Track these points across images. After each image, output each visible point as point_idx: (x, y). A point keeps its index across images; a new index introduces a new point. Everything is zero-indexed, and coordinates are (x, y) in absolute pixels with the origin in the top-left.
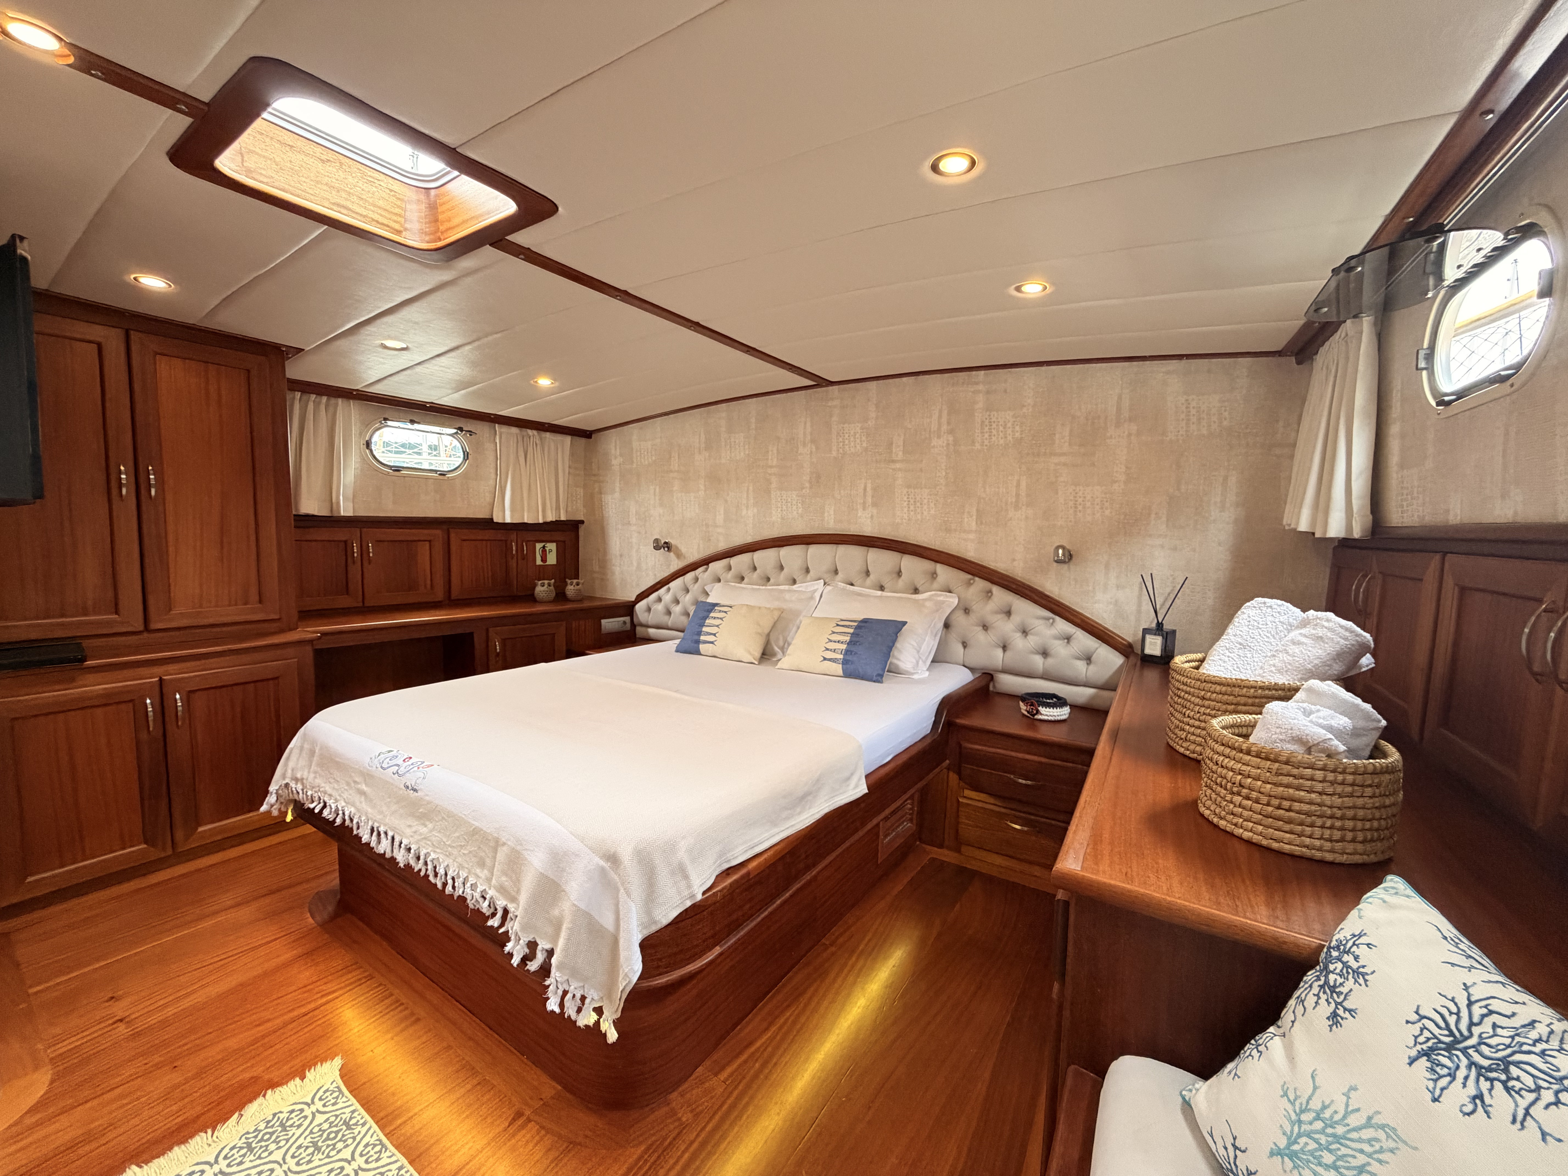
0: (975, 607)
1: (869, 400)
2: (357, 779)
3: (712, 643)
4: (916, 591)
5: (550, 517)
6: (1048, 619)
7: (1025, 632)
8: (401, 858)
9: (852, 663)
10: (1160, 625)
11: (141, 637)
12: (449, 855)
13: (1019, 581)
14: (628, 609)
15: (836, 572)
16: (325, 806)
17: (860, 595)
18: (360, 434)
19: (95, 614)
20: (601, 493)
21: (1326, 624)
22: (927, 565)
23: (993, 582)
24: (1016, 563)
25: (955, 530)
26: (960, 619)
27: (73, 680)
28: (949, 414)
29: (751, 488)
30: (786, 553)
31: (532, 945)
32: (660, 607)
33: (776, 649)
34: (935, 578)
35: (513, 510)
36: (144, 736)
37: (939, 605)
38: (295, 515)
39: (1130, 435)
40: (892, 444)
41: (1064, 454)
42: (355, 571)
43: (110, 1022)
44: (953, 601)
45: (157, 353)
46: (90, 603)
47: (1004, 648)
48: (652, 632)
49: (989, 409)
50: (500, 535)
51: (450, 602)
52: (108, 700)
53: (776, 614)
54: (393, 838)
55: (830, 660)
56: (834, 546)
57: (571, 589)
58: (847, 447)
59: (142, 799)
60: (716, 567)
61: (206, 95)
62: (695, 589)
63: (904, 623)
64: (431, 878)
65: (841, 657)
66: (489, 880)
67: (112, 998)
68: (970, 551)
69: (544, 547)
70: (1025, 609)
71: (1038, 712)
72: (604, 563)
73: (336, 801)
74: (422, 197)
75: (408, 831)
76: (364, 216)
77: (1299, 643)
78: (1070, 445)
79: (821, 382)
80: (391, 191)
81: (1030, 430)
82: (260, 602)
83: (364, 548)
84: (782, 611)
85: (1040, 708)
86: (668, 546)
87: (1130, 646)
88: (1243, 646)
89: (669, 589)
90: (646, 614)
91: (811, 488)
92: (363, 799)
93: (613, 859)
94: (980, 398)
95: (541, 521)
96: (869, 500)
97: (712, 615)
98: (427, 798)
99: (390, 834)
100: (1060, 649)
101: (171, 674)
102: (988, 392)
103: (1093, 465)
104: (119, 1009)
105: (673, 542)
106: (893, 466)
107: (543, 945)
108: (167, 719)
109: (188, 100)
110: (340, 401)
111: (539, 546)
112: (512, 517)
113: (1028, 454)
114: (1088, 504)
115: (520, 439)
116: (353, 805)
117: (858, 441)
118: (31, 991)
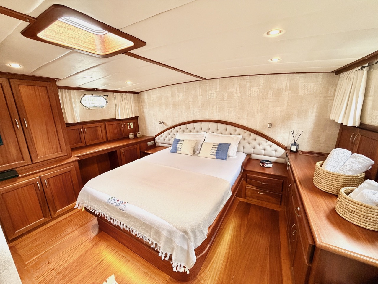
0: (247, 138)
1: (217, 84)
2: (104, 205)
3: (180, 150)
4: (231, 134)
5: (131, 117)
6: (265, 141)
7: (259, 144)
8: (121, 227)
9: (218, 155)
10: (295, 143)
11: (31, 165)
12: (136, 228)
13: (258, 131)
14: (153, 139)
15: (209, 130)
16: (95, 211)
17: (217, 136)
18: (78, 99)
19: (18, 161)
20: (143, 109)
21: (362, 158)
22: (234, 128)
23: (251, 132)
24: (257, 127)
25: (241, 119)
26: (243, 141)
27: (16, 181)
28: (239, 88)
29: (185, 108)
30: (195, 125)
31: (166, 254)
32: (162, 138)
33: (196, 151)
34: (236, 131)
35: (121, 116)
36: (38, 192)
37: (237, 138)
38: (66, 124)
39: (289, 94)
40: (223, 96)
41: (271, 99)
42: (82, 136)
43: (51, 270)
44: (241, 137)
45: (19, 85)
46: (15, 158)
47: (254, 148)
48: (160, 145)
49: (250, 86)
50: (118, 122)
51: (108, 142)
52: (27, 184)
53: (196, 142)
54: (118, 222)
55: (212, 155)
56: (209, 123)
57: (138, 135)
58: (211, 97)
59: (41, 208)
60: (176, 128)
61: (36, 16)
62: (171, 134)
63: (230, 144)
64: (131, 232)
65: (215, 154)
66: (150, 236)
67: (48, 263)
68: (245, 124)
69: (130, 124)
70: (260, 139)
71: (265, 166)
72: (145, 127)
73: (98, 210)
74: (99, 38)
75: (122, 220)
76: (84, 46)
77: (354, 163)
78: (272, 96)
79: (204, 79)
80: (90, 37)
81: (261, 92)
82: (61, 151)
83: (84, 130)
84: (197, 140)
85: (266, 165)
86: (163, 123)
87: (286, 147)
88: (336, 162)
89: (164, 134)
90: (159, 140)
91: (201, 108)
92: (107, 210)
93: (186, 232)
94: (248, 84)
95: (129, 118)
96: (217, 111)
97: (179, 143)
98: (127, 213)
99: (117, 220)
100: (268, 148)
101: (42, 175)
102: (250, 82)
103: (278, 102)
104: (51, 266)
105: (164, 121)
106: (224, 102)
107: (169, 254)
108: (44, 187)
109: (29, 18)
110: (71, 90)
111: (128, 124)
112: (121, 117)
113: (261, 99)
114: (277, 112)
115: (121, 96)
116: (104, 211)
117: (214, 95)
118: (26, 263)
